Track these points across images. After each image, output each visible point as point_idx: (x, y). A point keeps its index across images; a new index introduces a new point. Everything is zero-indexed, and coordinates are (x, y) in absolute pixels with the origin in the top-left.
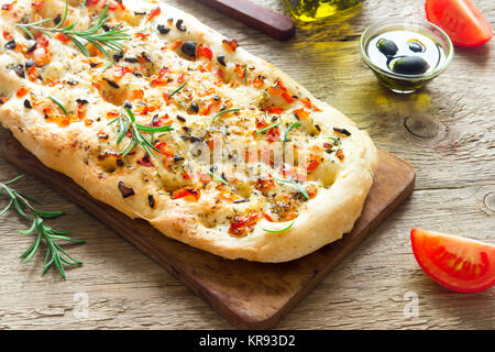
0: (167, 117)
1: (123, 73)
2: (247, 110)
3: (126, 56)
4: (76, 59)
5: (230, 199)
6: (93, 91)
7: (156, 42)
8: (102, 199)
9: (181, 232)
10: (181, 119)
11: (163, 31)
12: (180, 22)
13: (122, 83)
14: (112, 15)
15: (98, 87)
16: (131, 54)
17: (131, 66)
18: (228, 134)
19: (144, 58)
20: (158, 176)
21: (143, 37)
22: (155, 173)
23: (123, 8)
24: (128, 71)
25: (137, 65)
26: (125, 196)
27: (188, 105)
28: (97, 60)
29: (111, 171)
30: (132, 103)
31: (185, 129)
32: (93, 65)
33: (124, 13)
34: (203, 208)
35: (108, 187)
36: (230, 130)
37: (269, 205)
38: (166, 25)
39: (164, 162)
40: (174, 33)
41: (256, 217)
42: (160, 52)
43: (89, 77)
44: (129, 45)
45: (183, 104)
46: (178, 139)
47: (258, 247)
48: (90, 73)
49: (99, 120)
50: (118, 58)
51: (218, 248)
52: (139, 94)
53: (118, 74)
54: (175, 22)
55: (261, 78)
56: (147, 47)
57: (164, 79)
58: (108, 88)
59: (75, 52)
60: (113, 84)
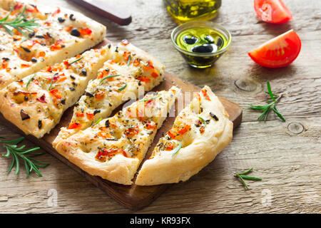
0: (63, 75)
1: (34, 44)
2: (126, 78)
3: (37, 34)
4: (5, 37)
5: (105, 137)
6: (13, 54)
7: (56, 26)
8: (10, 120)
9: (66, 151)
10: (73, 78)
11: (61, 21)
12: (72, 16)
13: (32, 49)
14: (30, 14)
15: (17, 51)
16: (40, 33)
17: (39, 40)
18: (111, 91)
19: (48, 36)
20: (48, 109)
21: (48, 24)
22: (46, 107)
23: (37, 11)
24: (37, 42)
25: (43, 40)
26: (23, 119)
27: (81, 71)
28: (18, 37)
29: (19, 102)
30: (37, 59)
31: (74, 84)
32: (15, 40)
33: (38, 14)
34: (85, 139)
35: (15, 112)
36: (111, 89)
37: (129, 146)
38: (63, 17)
39: (54, 101)
40: (68, 22)
41: (116, 151)
42: (58, 32)
43: (12, 46)
44: (39, 28)
45: (77, 69)
46: (67, 89)
47: (110, 170)
48: (13, 44)
49: (15, 68)
50: (31, 36)
51: (84, 165)
52: (42, 54)
53: (31, 44)
54: (69, 16)
55: (139, 60)
56: (51, 30)
57: (59, 46)
58: (23, 52)
59: (5, 33)
60: (27, 50)
